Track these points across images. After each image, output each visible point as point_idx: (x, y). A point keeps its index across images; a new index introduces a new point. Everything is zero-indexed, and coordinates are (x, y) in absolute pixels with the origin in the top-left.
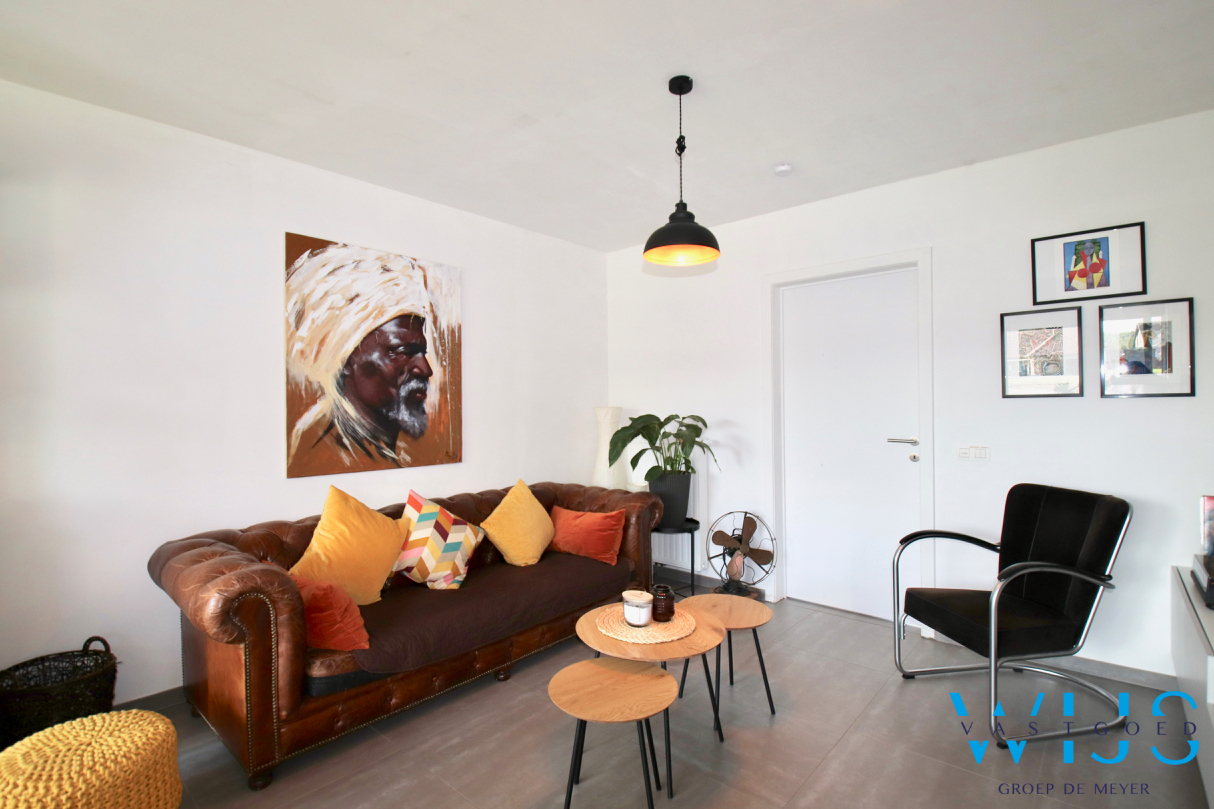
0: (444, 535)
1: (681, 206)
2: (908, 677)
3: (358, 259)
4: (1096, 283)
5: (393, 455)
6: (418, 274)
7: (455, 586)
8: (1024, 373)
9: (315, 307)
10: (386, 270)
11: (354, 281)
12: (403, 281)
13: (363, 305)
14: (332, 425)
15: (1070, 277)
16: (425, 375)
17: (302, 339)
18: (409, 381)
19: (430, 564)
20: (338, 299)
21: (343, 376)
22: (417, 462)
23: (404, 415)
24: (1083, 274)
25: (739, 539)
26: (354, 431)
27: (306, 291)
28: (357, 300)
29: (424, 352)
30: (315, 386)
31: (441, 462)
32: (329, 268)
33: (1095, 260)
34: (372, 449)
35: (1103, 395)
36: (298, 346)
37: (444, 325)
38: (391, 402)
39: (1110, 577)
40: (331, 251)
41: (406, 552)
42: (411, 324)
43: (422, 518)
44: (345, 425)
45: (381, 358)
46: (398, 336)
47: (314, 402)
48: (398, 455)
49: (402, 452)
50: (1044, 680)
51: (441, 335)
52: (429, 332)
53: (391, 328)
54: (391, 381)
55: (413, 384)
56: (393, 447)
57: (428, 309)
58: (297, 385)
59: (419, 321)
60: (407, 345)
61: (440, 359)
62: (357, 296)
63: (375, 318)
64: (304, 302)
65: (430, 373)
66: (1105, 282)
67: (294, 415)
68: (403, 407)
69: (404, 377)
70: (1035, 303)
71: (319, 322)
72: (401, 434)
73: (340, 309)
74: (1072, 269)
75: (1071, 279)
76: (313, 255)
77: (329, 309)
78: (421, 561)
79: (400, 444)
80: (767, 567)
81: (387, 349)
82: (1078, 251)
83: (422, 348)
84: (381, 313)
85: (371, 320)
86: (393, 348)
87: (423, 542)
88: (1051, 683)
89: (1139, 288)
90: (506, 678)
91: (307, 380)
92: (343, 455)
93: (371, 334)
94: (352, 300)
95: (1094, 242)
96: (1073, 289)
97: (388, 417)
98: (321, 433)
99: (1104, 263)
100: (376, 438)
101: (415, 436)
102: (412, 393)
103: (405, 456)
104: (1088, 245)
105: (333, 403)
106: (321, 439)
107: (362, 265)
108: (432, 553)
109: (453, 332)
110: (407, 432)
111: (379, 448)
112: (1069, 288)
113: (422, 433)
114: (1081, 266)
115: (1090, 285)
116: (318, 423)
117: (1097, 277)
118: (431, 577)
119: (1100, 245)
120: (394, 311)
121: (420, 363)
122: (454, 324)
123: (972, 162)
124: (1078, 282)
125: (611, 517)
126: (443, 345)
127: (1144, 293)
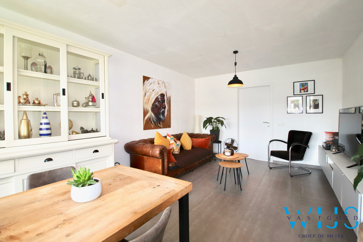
0: (176, 142)
1: (236, 76)
2: (271, 168)
3: (154, 81)
4: (306, 91)
5: (160, 126)
6: (164, 84)
7: (179, 153)
9: (147, 93)
10: (159, 84)
11: (154, 86)
12: (161, 86)
13: (155, 92)
14: (150, 119)
15: (301, 90)
16: (165, 108)
17: (146, 99)
18: (162, 109)
19: (175, 148)
20: (151, 91)
21: (152, 108)
22: (164, 127)
23: (161, 117)
24: (303, 89)
25: (230, 144)
26: (154, 120)
27: (146, 89)
28: (154, 91)
29: (165, 102)
30: (148, 110)
31: (167, 128)
32: (150, 84)
33: (305, 87)
34: (156, 124)
35: (306, 113)
36: (145, 101)
37: (168, 97)
38: (159, 114)
39: (309, 146)
40: (150, 80)
41: (170, 146)
42: (162, 95)
43: (171, 139)
44: (152, 118)
45: (158, 104)
46: (161, 99)
47: (147, 113)
48: (160, 125)
49: (161, 125)
50: (295, 168)
51: (167, 98)
52: (165, 98)
53: (159, 97)
54: (159, 109)
55: (163, 110)
56: (160, 124)
57: (165, 93)
58: (145, 110)
59: (164, 95)
60: (162, 100)
61: (167, 104)
62: (154, 90)
63: (157, 95)
64: (146, 91)
65: (166, 107)
66: (307, 91)
67: (144, 116)
68: (161, 115)
69: (161, 108)
70: (294, 95)
71: (148, 96)
72: (161, 121)
73: (151, 93)
74: (301, 88)
76: (147, 81)
77: (150, 93)
78: (173, 147)
79: (161, 123)
80: (236, 150)
81: (159, 102)
82: (302, 85)
83: (164, 101)
84: (158, 94)
85: (156, 95)
86: (160, 101)
87: (173, 144)
88: (297, 169)
89: (313, 93)
90: (192, 171)
91: (146, 109)
92: (152, 125)
93: (156, 98)
94: (153, 91)
95: (305, 83)
96: (301, 92)
97: (159, 117)
98: (148, 120)
99: (307, 88)
100: (157, 122)
101: (163, 121)
102: (163, 111)
103: (162, 126)
104: (304, 84)
105: (150, 114)
106: (148, 122)
107: (155, 83)
108: (175, 146)
109: (169, 98)
110: (162, 120)
111: (158, 124)
112: (300, 92)
113: (164, 121)
114: (303, 88)
115: (304, 92)
116: (148, 118)
117: (306, 90)
118: (175, 151)
119: (307, 84)
120: (160, 93)
121: (164, 105)
122: (170, 96)
123: (282, 66)
124: (302, 91)
125: (207, 139)
126: (168, 101)
127: (314, 93)
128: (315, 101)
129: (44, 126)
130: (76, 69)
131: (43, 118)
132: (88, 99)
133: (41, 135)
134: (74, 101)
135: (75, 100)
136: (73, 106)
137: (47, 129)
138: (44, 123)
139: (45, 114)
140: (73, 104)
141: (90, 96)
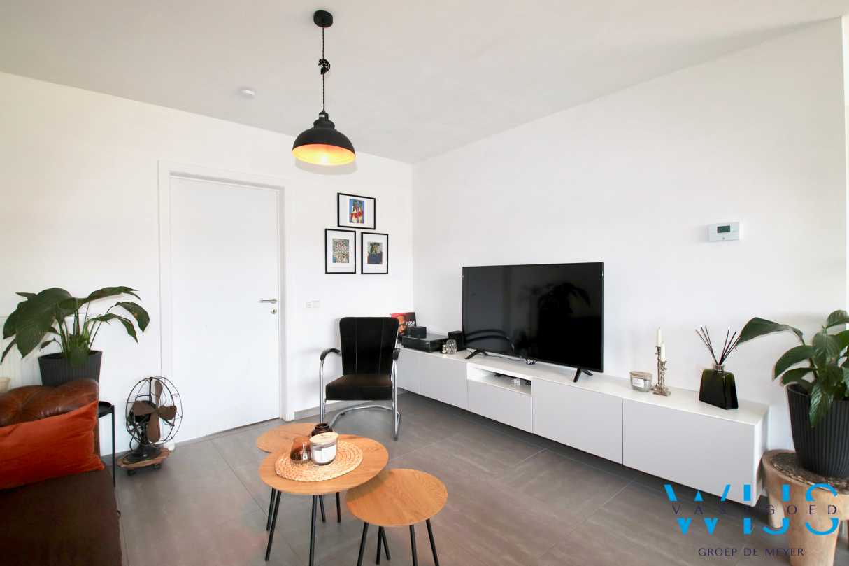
4: (360, 221)
8: (334, 262)
15: (352, 215)
24: (356, 216)
35: (362, 273)
66: (363, 222)
70: (339, 226)
74: (352, 212)
75: (352, 217)
80: (171, 421)
82: (354, 205)
89: (373, 227)
95: (360, 202)
96: (353, 222)
99: (363, 213)
104: (358, 202)
112: (351, 222)
114: (355, 212)
115: (358, 222)
117: (361, 218)
119: (362, 203)
124: (354, 219)
127: (374, 229)
128: (374, 246)
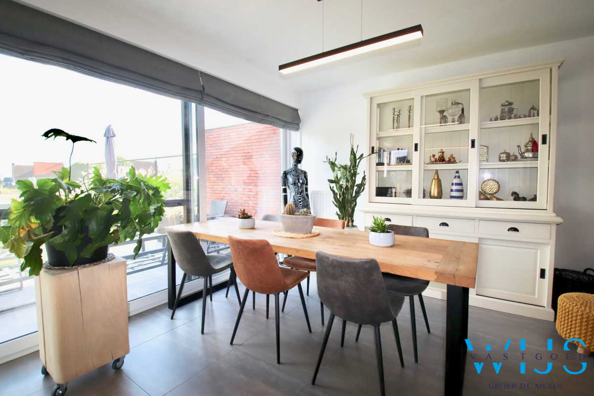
129: (454, 187)
130: (505, 106)
131: (455, 177)
132: (526, 147)
133: (452, 197)
134: (503, 153)
135: (503, 151)
136: (500, 161)
137: (458, 191)
138: (455, 183)
139: (457, 172)
140: (500, 157)
141: (530, 141)
